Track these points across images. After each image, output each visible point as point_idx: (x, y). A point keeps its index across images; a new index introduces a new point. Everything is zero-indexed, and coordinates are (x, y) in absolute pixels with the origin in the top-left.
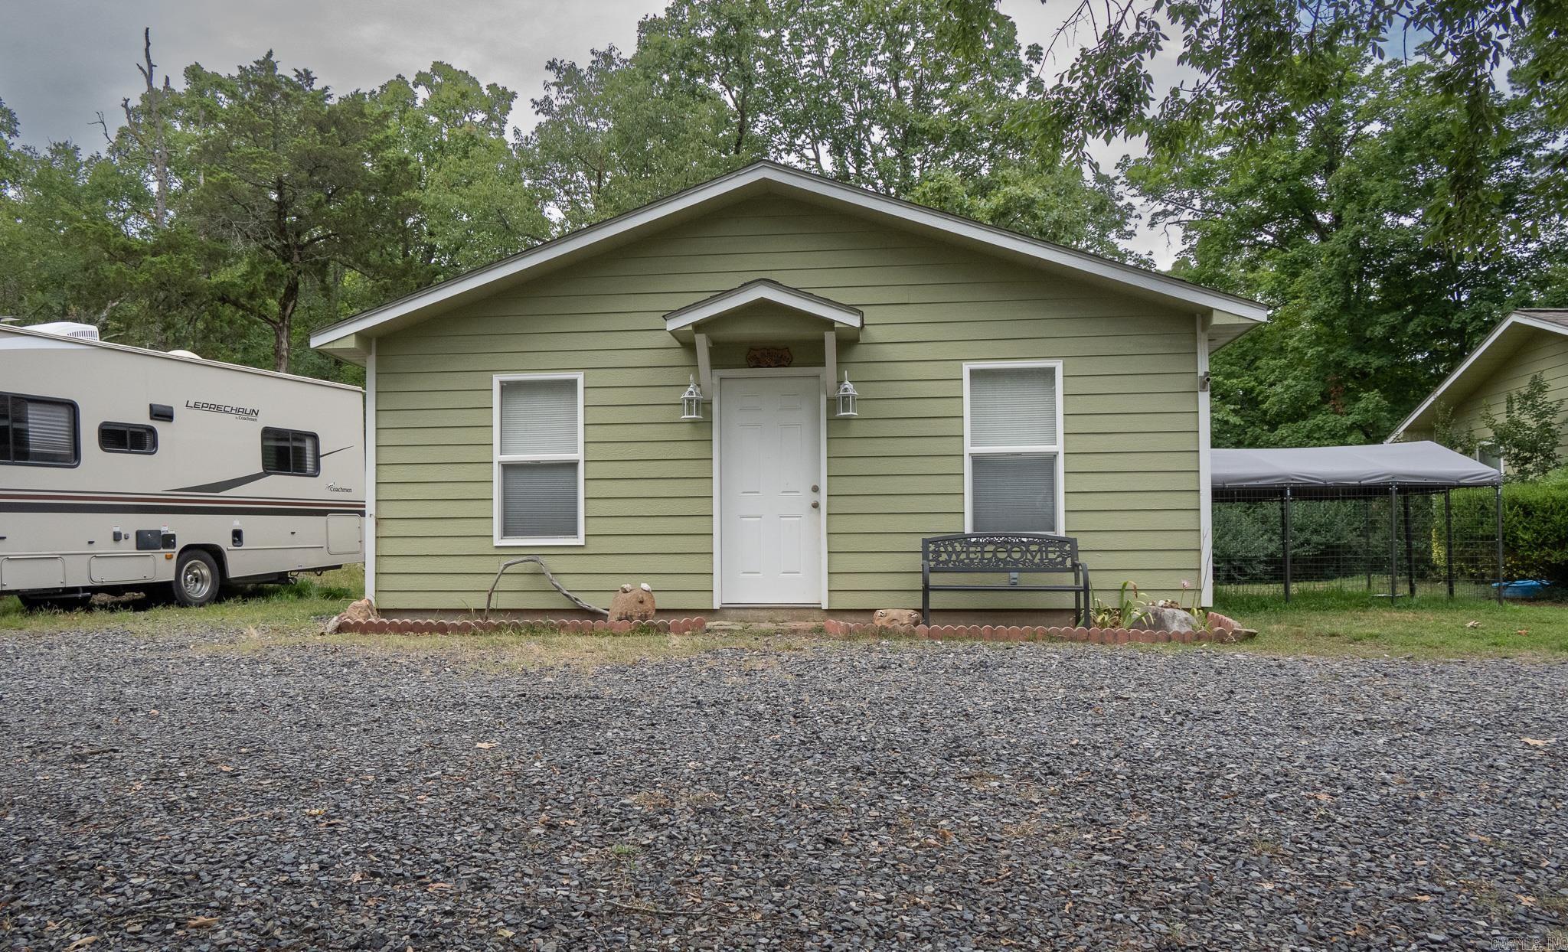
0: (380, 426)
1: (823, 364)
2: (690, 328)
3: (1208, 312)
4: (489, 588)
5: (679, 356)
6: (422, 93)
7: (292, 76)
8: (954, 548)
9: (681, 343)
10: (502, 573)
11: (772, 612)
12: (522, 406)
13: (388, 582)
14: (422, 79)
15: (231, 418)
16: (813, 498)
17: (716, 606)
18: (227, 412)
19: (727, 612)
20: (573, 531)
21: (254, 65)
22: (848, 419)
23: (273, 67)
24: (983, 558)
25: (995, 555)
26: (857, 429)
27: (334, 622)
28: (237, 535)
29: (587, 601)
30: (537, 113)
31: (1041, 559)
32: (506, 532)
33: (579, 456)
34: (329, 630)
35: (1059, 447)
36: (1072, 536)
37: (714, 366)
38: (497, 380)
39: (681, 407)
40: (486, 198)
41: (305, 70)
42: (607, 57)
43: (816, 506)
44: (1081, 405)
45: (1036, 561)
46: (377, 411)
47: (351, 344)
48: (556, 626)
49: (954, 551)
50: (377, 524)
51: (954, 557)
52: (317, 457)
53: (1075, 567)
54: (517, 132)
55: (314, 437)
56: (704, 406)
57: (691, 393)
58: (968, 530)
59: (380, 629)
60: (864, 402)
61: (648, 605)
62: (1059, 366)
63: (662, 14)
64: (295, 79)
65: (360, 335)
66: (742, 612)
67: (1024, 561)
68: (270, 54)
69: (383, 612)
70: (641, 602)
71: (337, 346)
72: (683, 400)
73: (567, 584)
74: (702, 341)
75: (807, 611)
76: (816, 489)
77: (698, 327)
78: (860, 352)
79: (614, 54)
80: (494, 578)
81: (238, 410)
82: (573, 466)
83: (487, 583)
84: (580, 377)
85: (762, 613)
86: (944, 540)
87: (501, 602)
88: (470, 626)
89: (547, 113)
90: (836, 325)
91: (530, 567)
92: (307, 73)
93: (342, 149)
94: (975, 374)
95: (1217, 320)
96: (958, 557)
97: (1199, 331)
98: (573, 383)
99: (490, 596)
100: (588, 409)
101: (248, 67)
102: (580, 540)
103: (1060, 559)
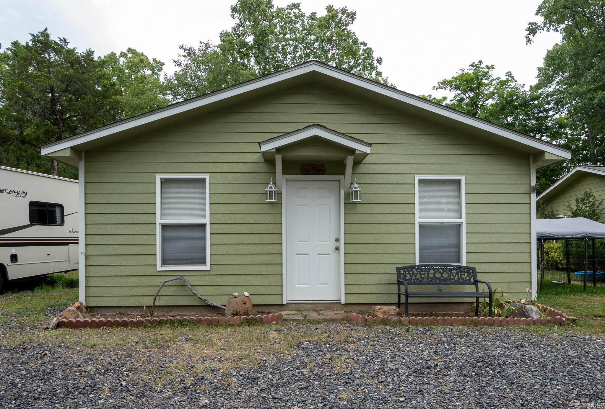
0: (87, 202)
1: (343, 173)
2: (275, 150)
3: (543, 153)
4: (155, 295)
5: (263, 167)
6: (122, 60)
7: (57, 40)
8: (413, 272)
9: (265, 160)
10: (163, 286)
11: (314, 306)
12: (174, 192)
13: (93, 292)
14: (122, 54)
15: (11, 196)
16: (335, 244)
17: (284, 303)
18: (7, 193)
19: (290, 306)
20: (204, 263)
21: (38, 34)
22: (355, 203)
23: (48, 36)
24: (428, 278)
25: (434, 276)
26: (360, 209)
27: (55, 321)
28: (14, 258)
29: (212, 301)
30: (175, 65)
31: (458, 278)
32: (164, 262)
33: (207, 221)
34: (51, 327)
35: (463, 220)
36: (470, 265)
37: (284, 173)
38: (158, 178)
39: (266, 195)
40: (152, 100)
41: (64, 38)
42: (207, 45)
43: (337, 249)
44: (474, 199)
45: (456, 279)
46: (85, 193)
47: (68, 153)
48: (196, 321)
49: (413, 273)
50: (86, 258)
51: (414, 277)
52: (63, 216)
53: (476, 282)
54: (166, 75)
55: (61, 206)
56: (279, 195)
57: (271, 187)
58: (417, 263)
59: (85, 325)
60: (363, 195)
61: (249, 305)
62: (463, 178)
63: (230, 30)
64: (59, 42)
65: (73, 149)
66: (298, 306)
67: (450, 279)
68: (46, 30)
69: (89, 309)
70: (245, 303)
71: (58, 154)
72: (267, 191)
73: (200, 291)
74: (279, 159)
75: (333, 305)
76: (337, 240)
77: (279, 150)
78: (362, 168)
79: (210, 43)
80: (158, 288)
81: (14, 192)
82: (204, 226)
83: (154, 291)
84: (207, 177)
85: (309, 306)
86: (408, 268)
87: (161, 301)
88: (143, 322)
89: (180, 66)
90: (357, 152)
91: (178, 282)
92: (65, 40)
93: (83, 75)
94: (421, 181)
95: (547, 157)
96: (416, 277)
97: (531, 163)
98: (203, 181)
99: (155, 300)
100: (212, 195)
101: (35, 34)
102: (207, 267)
103: (468, 278)
